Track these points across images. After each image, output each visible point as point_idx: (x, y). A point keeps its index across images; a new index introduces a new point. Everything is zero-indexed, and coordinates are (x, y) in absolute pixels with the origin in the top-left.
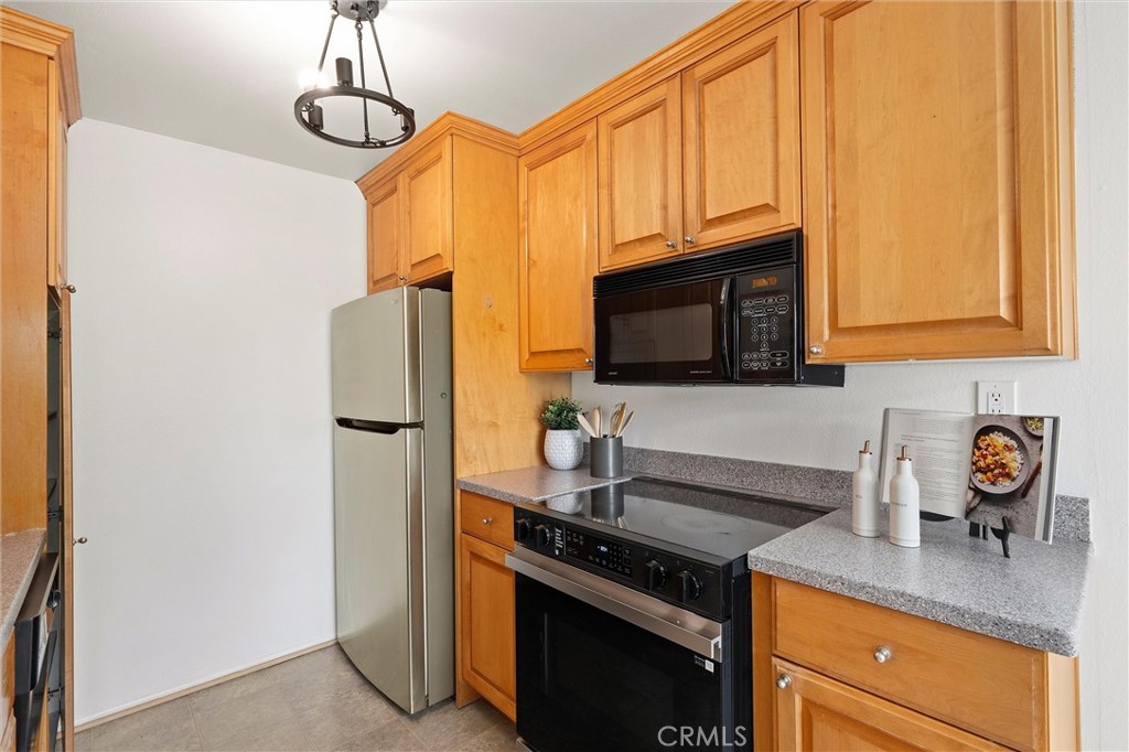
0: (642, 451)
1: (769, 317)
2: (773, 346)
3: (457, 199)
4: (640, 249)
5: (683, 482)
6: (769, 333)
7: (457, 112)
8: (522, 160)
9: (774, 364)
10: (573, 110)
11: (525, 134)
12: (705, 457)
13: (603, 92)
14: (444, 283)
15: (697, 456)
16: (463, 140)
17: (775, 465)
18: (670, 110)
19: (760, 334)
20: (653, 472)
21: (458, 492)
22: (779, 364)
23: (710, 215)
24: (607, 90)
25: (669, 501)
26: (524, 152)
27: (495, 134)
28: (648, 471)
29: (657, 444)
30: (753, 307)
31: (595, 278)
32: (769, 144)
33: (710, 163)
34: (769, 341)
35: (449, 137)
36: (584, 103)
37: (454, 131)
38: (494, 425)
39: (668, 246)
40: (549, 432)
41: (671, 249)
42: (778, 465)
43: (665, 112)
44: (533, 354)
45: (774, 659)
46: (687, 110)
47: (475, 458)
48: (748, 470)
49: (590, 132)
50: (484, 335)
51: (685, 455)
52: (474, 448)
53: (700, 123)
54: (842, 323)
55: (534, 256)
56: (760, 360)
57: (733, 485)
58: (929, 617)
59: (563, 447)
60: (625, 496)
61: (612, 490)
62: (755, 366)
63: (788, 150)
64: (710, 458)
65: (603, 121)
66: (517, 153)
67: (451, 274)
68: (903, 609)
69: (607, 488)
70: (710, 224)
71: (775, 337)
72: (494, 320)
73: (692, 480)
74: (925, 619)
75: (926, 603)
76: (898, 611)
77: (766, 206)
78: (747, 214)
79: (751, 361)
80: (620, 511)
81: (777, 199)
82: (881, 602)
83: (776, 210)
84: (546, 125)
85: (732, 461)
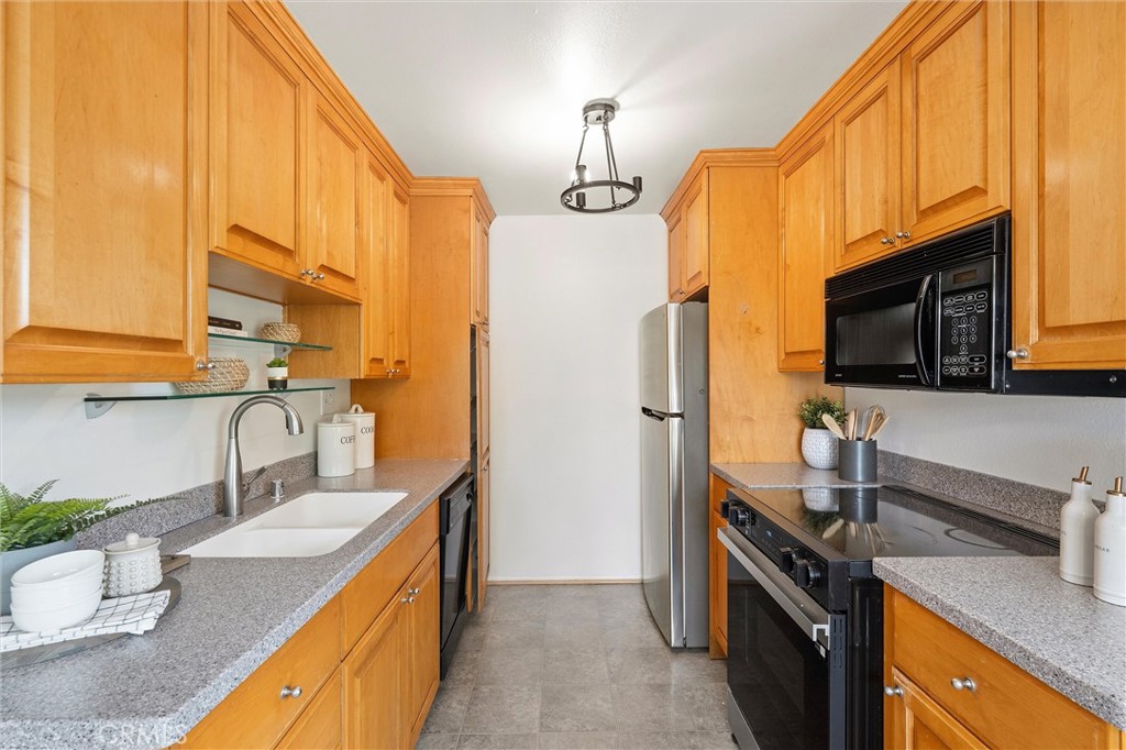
0: (906, 459)
1: (968, 316)
2: (972, 349)
3: (712, 222)
4: (866, 248)
5: (946, 500)
6: (968, 334)
7: (710, 148)
8: (780, 169)
9: (972, 370)
10: (811, 116)
11: (779, 145)
12: (969, 472)
13: (834, 93)
14: (702, 296)
15: (960, 471)
16: (718, 169)
17: (1048, 491)
18: (890, 97)
19: (959, 335)
20: (918, 483)
21: (711, 475)
22: (977, 370)
23: (923, 206)
24: (837, 89)
25: (931, 516)
26: (783, 160)
27: (750, 154)
28: (912, 482)
29: (924, 453)
30: (954, 306)
31: (827, 281)
32: (978, 117)
33: (924, 149)
34: (968, 343)
35: (706, 171)
36: (822, 105)
37: (708, 164)
38: (750, 420)
39: (884, 243)
40: (807, 431)
41: (889, 245)
42: (1053, 492)
43: (887, 98)
44: (787, 354)
45: (893, 668)
46: (904, 94)
47: (729, 447)
48: (1017, 493)
49: (827, 133)
50: (739, 338)
51: (948, 468)
52: (728, 438)
53: (917, 105)
54: (1051, 322)
55: (788, 261)
56: (959, 365)
57: (999, 509)
58: (1002, 653)
59: (819, 447)
60: (879, 503)
61: (860, 494)
62: (954, 371)
63: (998, 122)
64: (975, 474)
65: (838, 119)
66: (777, 164)
67: (707, 288)
68: (981, 640)
69: (855, 490)
70: (924, 214)
71: (974, 339)
72: (750, 324)
73: (954, 498)
74: (997, 655)
75: (1000, 638)
76: (977, 641)
77: (975, 189)
78: (958, 200)
79: (951, 365)
80: (872, 516)
81: (986, 180)
82: (965, 629)
83: (985, 192)
84: (795, 133)
85: (999, 481)
